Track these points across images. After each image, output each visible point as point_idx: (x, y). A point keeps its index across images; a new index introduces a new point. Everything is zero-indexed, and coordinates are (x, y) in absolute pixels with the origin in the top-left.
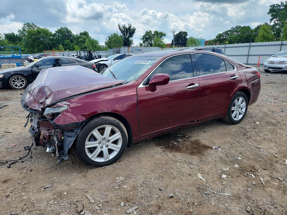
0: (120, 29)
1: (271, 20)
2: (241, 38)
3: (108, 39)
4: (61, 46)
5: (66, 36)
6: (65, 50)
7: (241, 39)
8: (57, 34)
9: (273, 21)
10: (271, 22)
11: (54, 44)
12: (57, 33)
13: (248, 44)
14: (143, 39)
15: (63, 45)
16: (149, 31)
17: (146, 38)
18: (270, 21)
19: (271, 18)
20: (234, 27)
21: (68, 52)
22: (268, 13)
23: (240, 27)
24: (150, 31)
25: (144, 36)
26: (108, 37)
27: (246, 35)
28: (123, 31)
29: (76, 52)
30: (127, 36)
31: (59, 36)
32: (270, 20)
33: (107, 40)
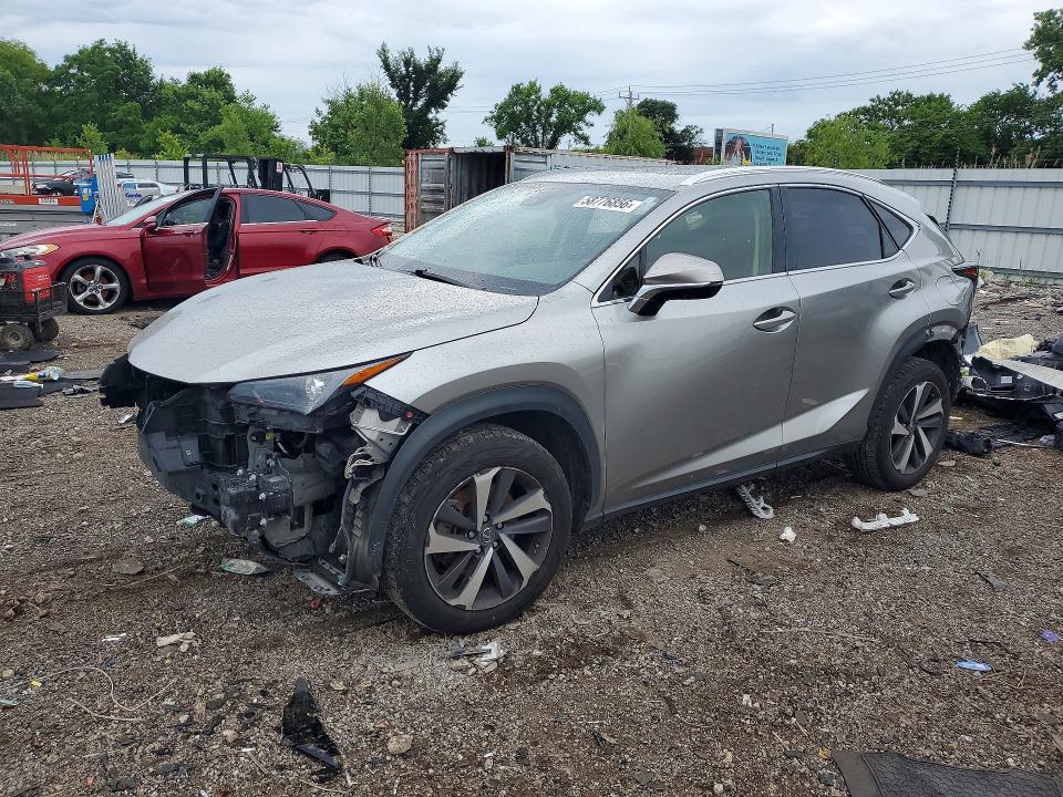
0: (387, 66)
1: (1040, 76)
2: (919, 147)
3: (325, 110)
4: (90, 130)
5: (119, 85)
6: (112, 149)
7: (922, 151)
8: (72, 71)
9: (1046, 81)
10: (1037, 84)
11: (53, 119)
12: (71, 66)
13: (946, 174)
14: (498, 119)
15: (102, 128)
16: (526, 85)
17: (512, 116)
18: (1035, 79)
19: (1039, 66)
20: (885, 95)
21: (124, 162)
22: (1028, 47)
23: (910, 95)
24: (533, 85)
25: (502, 108)
26: (328, 102)
27: (940, 136)
28: (403, 78)
29: (181, 163)
30: (420, 103)
31: (82, 82)
32: (1035, 75)
33: (318, 113)
